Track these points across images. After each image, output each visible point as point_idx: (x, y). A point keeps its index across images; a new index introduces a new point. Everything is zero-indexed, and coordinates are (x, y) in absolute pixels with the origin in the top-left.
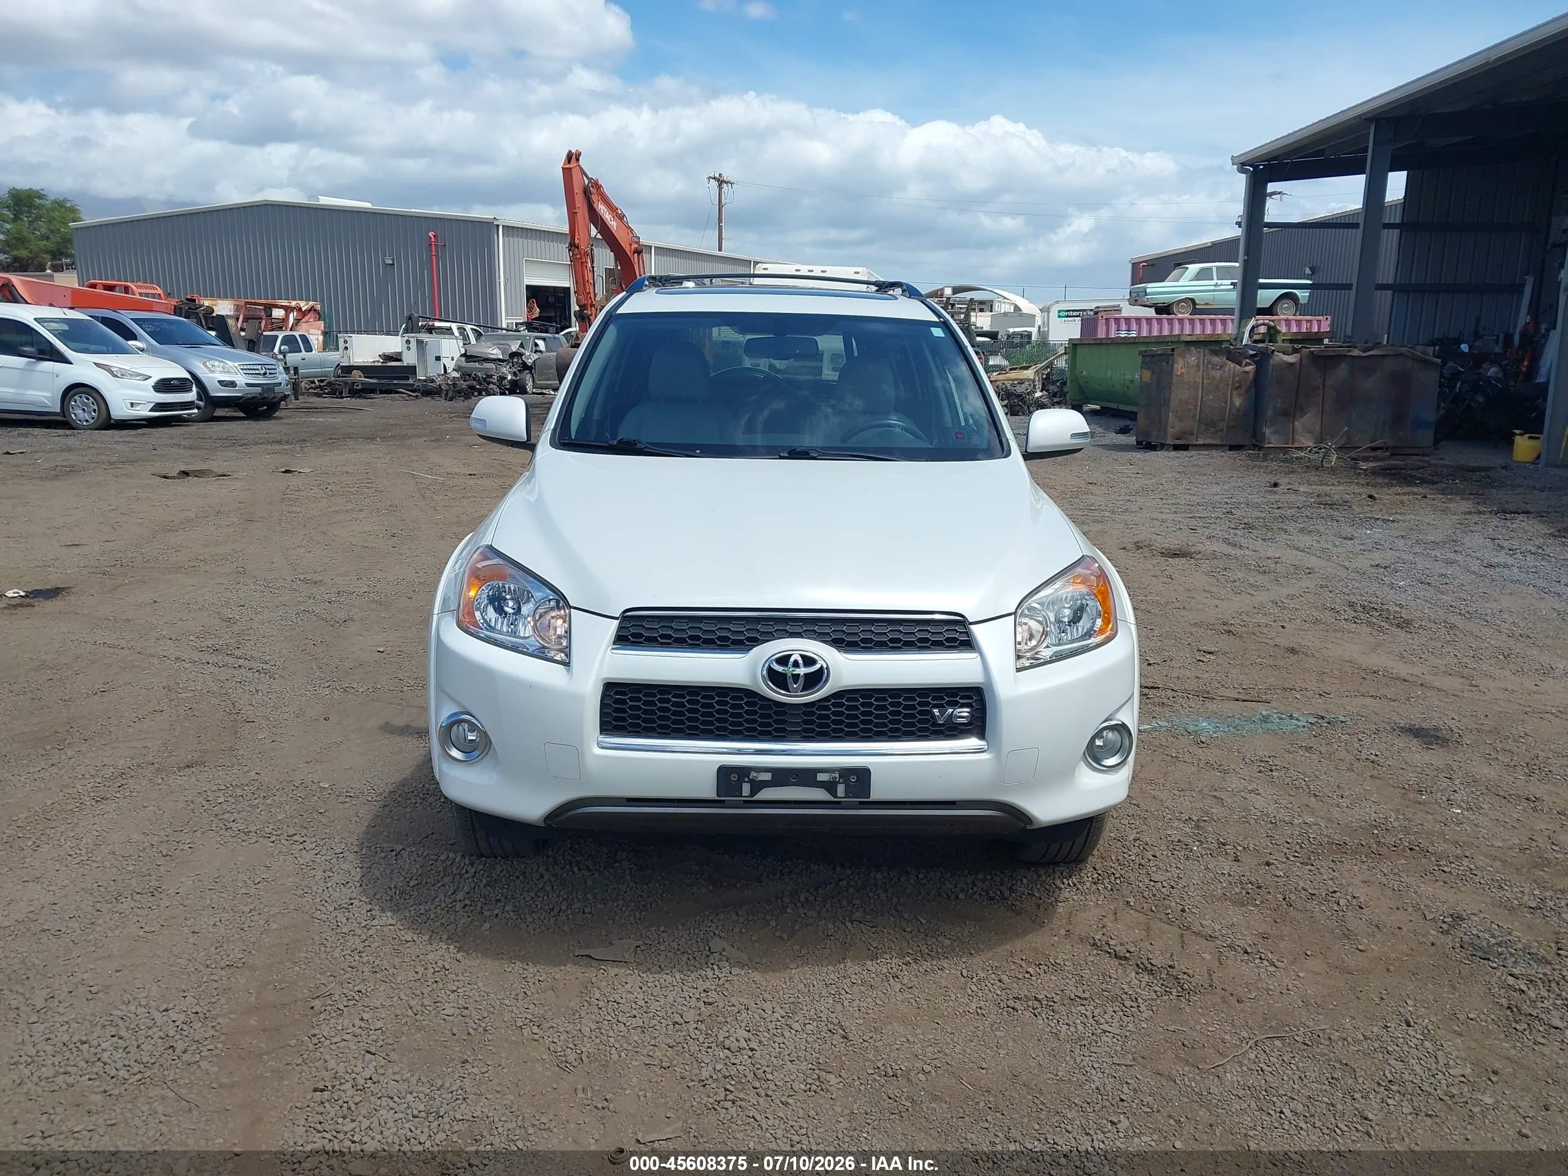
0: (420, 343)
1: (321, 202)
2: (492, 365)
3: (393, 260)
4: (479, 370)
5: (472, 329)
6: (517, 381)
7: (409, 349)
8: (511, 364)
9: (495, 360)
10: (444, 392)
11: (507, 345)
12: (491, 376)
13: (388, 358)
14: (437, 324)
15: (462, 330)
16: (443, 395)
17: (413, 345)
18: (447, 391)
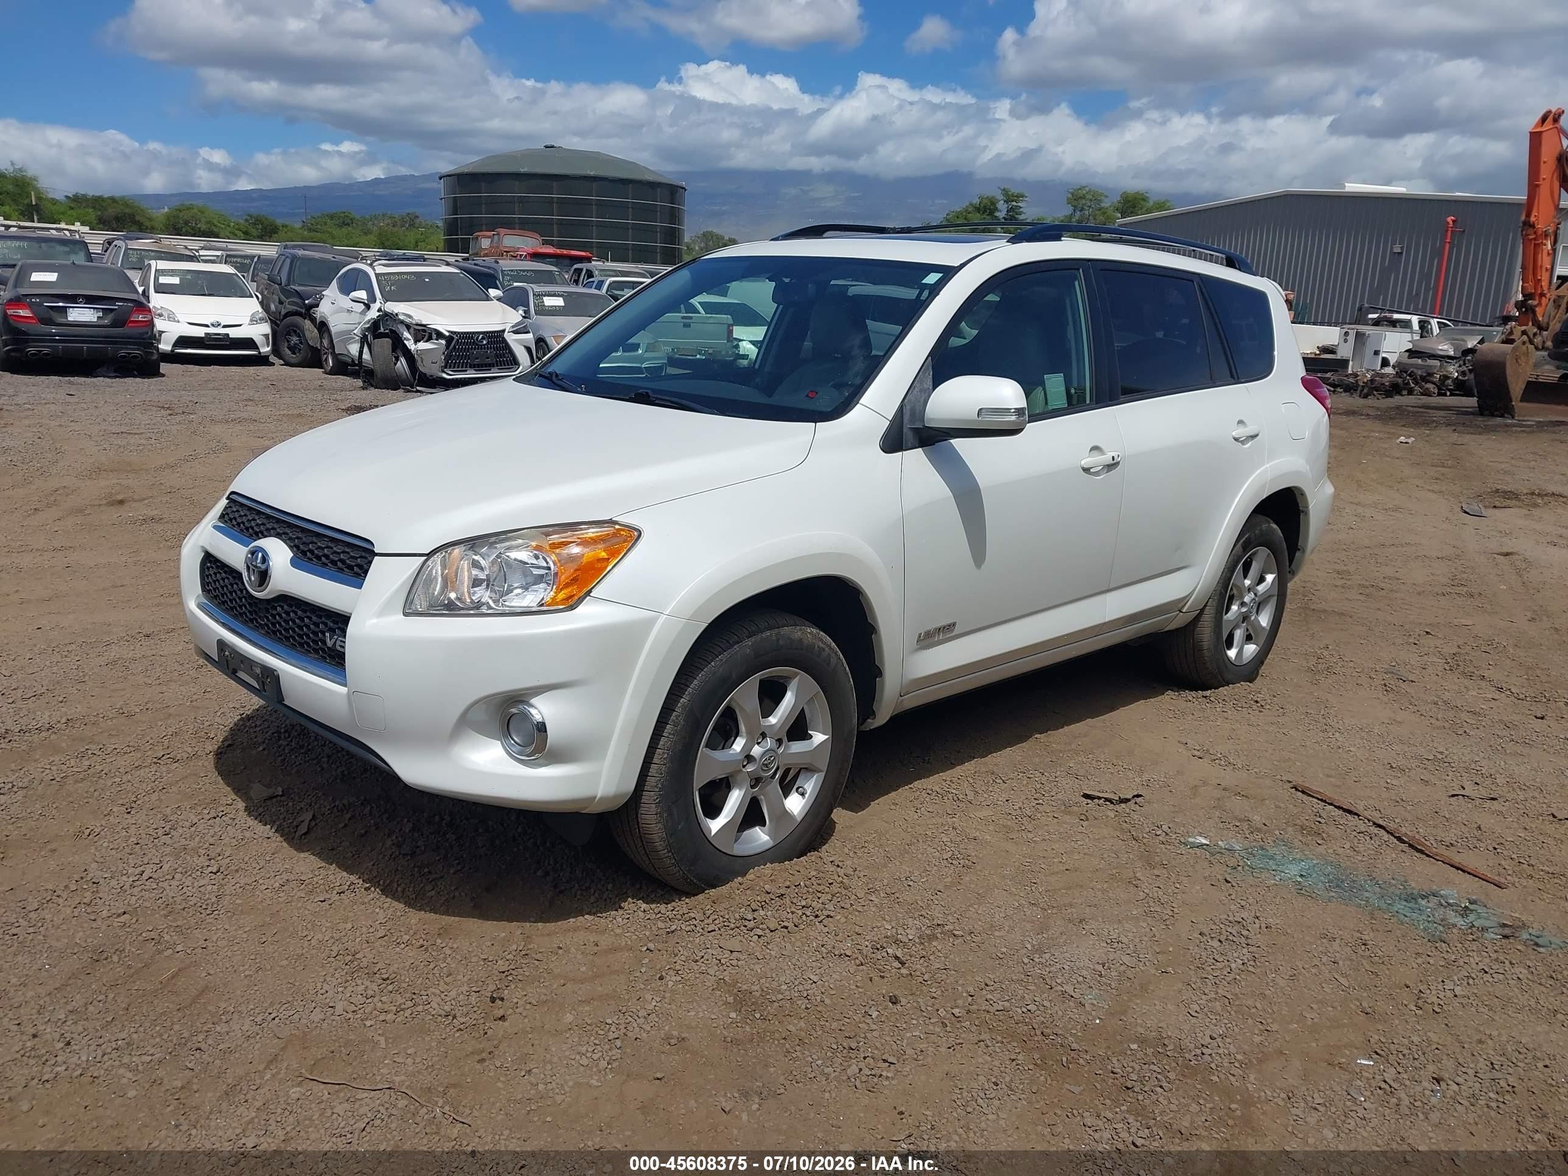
0: (1360, 336)
1: (1347, 190)
2: (1437, 363)
3: (1402, 248)
4: (1417, 367)
5: (1438, 322)
6: (1464, 381)
7: (1346, 341)
8: (1461, 362)
9: (1443, 357)
10: (1360, 388)
11: (1463, 340)
12: (1431, 375)
13: (1325, 350)
14: (1396, 316)
15: (1423, 325)
16: (1358, 392)
17: (1352, 338)
18: (1363, 387)
